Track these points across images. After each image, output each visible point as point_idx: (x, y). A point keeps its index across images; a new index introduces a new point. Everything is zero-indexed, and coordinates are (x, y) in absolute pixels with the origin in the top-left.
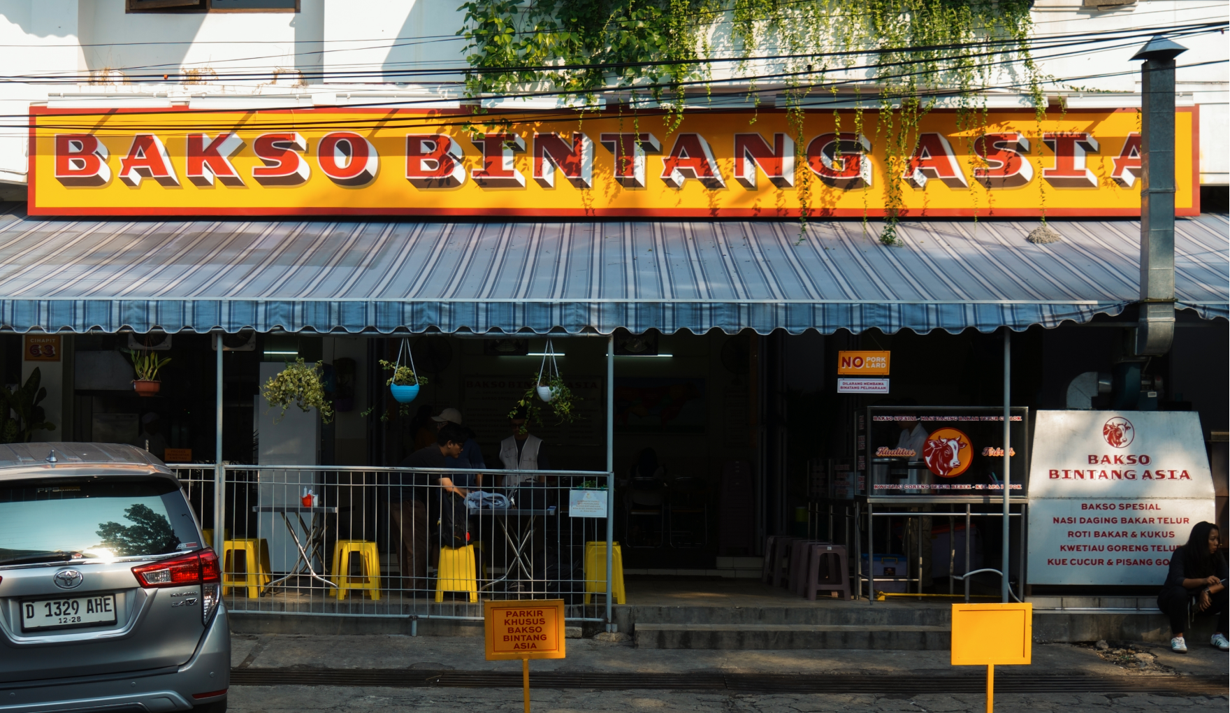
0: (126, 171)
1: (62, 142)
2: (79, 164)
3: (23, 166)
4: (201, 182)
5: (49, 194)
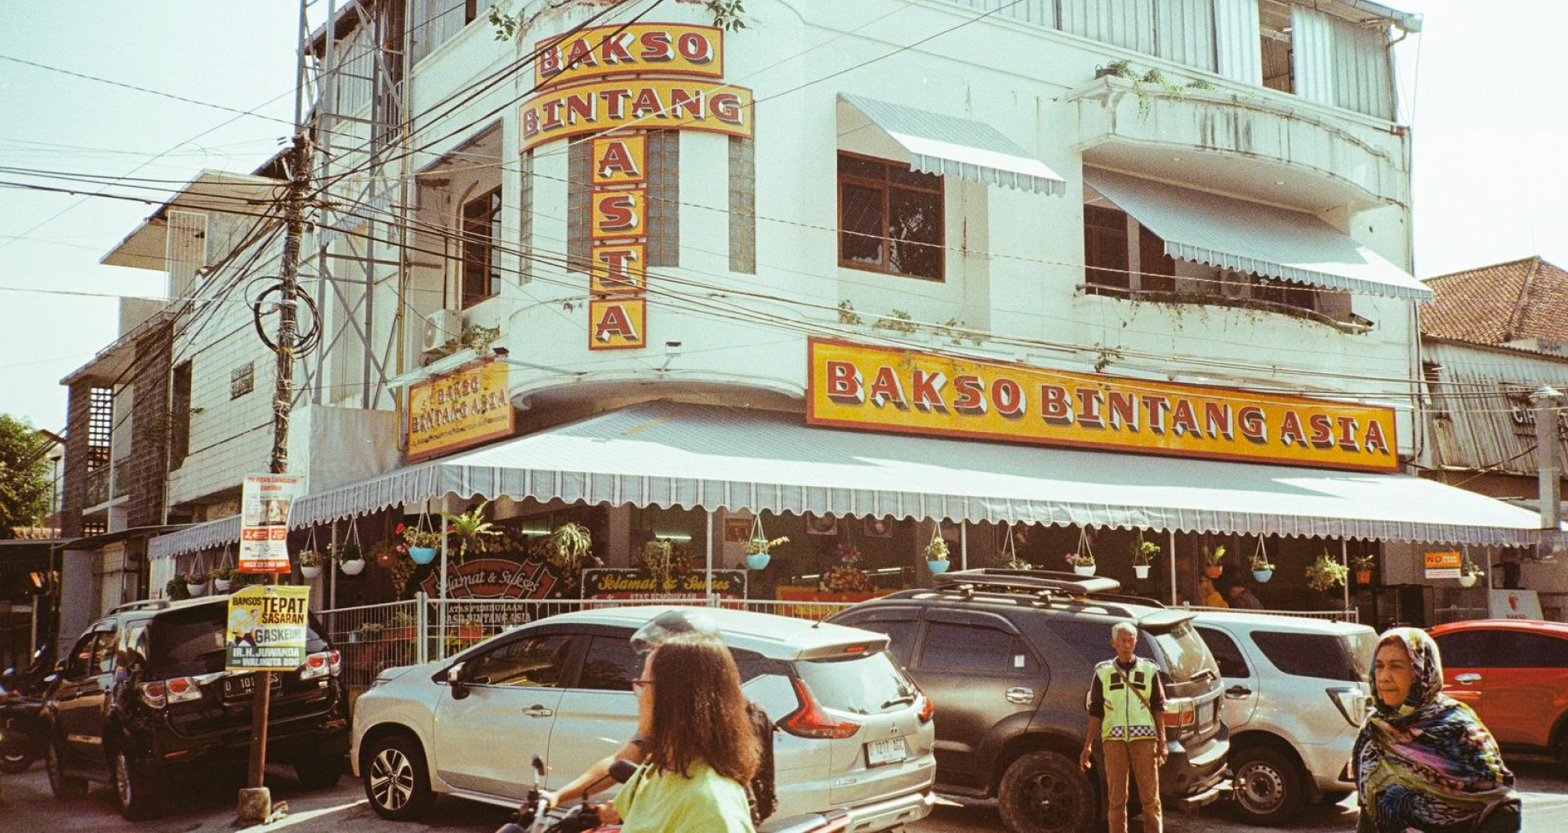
0: (874, 395)
1: (832, 366)
2: (843, 385)
3: (804, 383)
4: (922, 408)
5: (824, 408)
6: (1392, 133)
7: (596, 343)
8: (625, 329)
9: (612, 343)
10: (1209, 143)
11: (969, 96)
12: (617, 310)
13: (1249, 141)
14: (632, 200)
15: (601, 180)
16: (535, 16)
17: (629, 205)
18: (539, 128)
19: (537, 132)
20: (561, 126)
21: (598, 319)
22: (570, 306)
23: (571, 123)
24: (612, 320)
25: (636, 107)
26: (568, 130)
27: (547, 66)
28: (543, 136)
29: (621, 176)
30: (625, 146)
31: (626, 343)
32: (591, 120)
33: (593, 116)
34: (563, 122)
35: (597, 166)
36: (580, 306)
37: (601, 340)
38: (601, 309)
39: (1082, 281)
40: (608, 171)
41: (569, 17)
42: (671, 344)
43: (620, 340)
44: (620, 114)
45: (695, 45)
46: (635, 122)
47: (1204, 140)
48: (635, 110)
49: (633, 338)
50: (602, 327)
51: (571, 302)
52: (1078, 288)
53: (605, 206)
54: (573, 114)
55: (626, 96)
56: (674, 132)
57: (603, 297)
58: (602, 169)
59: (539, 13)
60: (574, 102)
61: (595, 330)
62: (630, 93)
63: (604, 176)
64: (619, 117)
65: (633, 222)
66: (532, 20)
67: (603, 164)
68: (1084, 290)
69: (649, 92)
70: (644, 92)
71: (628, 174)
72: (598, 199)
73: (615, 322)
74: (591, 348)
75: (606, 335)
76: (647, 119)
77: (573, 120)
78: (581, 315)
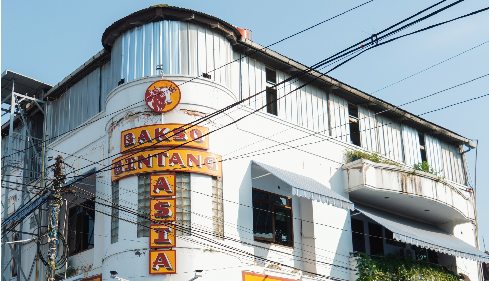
6: (466, 191)
7: (152, 271)
8: (167, 265)
9: (160, 271)
10: (405, 191)
11: (303, 165)
12: (163, 256)
13: (421, 190)
14: (169, 204)
15: (155, 194)
16: (120, 120)
17: (168, 206)
18: (123, 170)
19: (122, 172)
20: (135, 169)
21: (154, 259)
22: (139, 254)
23: (140, 168)
24: (160, 260)
25: (171, 161)
26: (138, 171)
27: (127, 142)
28: (125, 174)
29: (164, 193)
30: (166, 179)
31: (167, 271)
32: (150, 167)
33: (151, 165)
34: (135, 168)
35: (153, 188)
36: (144, 253)
37: (155, 269)
38: (155, 255)
39: (352, 251)
40: (158, 190)
41: (138, 121)
42: (197, 271)
43: (164, 270)
44: (164, 164)
45: (197, 134)
46: (170, 168)
47: (403, 189)
48: (170, 163)
49: (170, 269)
50: (155, 263)
51: (139, 251)
52: (351, 254)
53: (156, 207)
54: (141, 164)
55: (166, 156)
56: (188, 174)
57: (155, 249)
58: (155, 189)
59: (122, 119)
60: (141, 159)
61: (152, 265)
62: (168, 155)
63: (156, 192)
64: (163, 166)
65: (170, 214)
66: (118, 122)
67: (156, 187)
68: (353, 255)
69: (176, 155)
70: (174, 154)
71: (168, 192)
72: (154, 203)
73: (162, 261)
74: (150, 273)
75: (157, 267)
76: (176, 167)
77: (141, 166)
78: (144, 258)
